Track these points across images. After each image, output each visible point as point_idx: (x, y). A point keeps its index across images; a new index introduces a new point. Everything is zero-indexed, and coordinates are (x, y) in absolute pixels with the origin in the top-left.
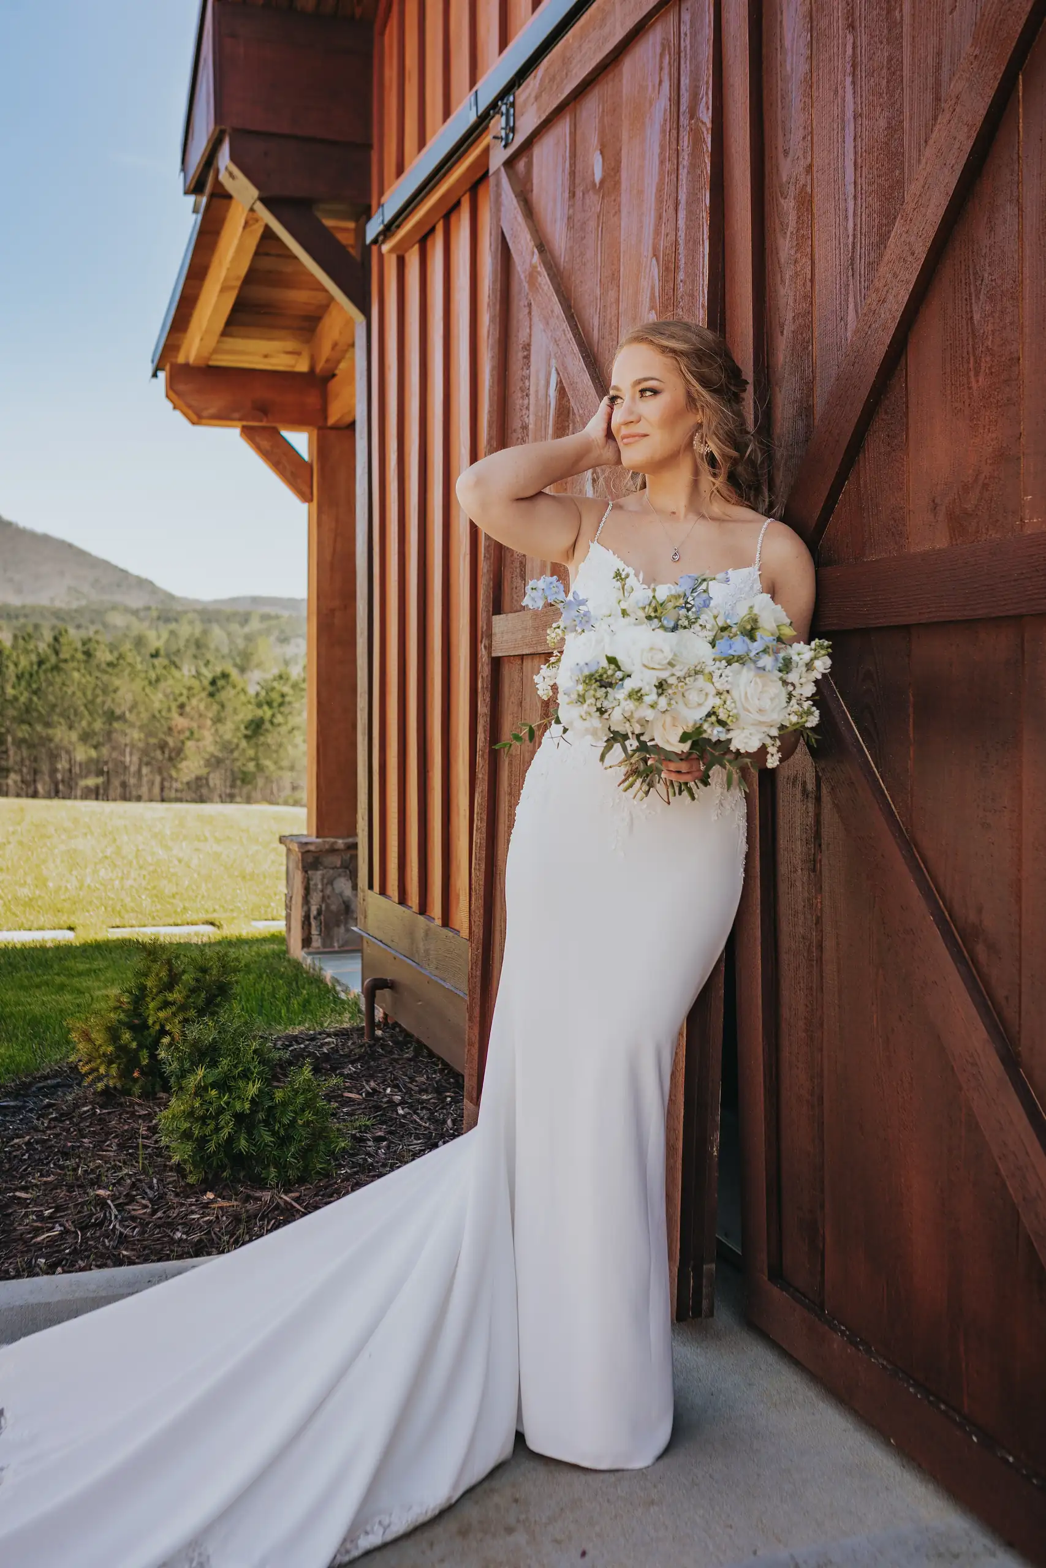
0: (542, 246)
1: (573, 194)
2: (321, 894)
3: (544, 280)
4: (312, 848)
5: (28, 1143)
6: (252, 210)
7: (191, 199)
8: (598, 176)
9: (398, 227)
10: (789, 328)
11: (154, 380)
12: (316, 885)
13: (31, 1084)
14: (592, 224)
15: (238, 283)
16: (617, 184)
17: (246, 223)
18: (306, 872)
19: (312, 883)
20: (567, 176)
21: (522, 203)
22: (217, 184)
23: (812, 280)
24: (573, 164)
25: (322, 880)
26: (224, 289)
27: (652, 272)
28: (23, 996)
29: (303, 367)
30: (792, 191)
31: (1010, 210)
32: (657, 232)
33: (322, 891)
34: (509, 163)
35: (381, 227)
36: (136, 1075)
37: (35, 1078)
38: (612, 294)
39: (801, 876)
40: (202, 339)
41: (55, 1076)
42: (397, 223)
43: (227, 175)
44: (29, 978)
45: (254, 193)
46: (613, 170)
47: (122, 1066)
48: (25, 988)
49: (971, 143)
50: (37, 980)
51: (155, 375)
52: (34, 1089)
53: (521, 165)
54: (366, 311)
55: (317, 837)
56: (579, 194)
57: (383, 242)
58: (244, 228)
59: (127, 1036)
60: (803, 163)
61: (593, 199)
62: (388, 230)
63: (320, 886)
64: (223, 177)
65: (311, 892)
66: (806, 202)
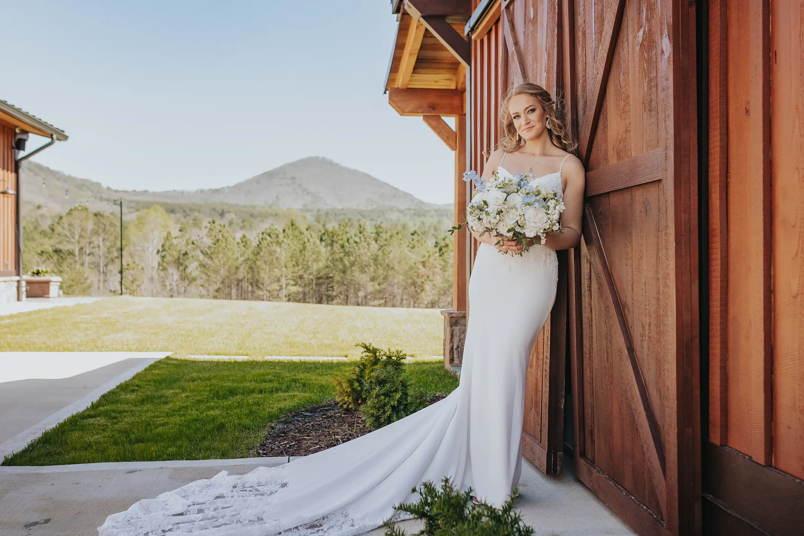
0: (516, 43)
1: (525, 23)
2: (458, 338)
3: (516, 57)
4: (454, 315)
5: (313, 425)
6: (419, 21)
7: (396, 15)
8: (532, 16)
9: (477, 28)
10: (581, 81)
11: (385, 94)
12: (456, 333)
13: (317, 408)
14: (530, 35)
15: (417, 52)
16: (537, 20)
17: (417, 26)
18: (452, 327)
19: (454, 332)
20: (524, 15)
21: (510, 24)
22: (404, 10)
23: (586, 63)
24: (525, 11)
25: (459, 331)
26: (411, 54)
27: (545, 56)
28: (320, 378)
29: (453, 87)
30: (581, 29)
31: (626, 44)
32: (547, 42)
33: (459, 336)
34: (507, 7)
35: (470, 29)
36: (360, 402)
37: (319, 406)
38: (535, 64)
39: (587, 293)
40: (403, 77)
41: (328, 406)
42: (476, 27)
43: (408, 6)
44: (322, 372)
45: (419, 14)
46: (536, 14)
47: (354, 398)
48: (321, 376)
49: (615, 19)
50: (326, 373)
51: (385, 93)
52: (318, 410)
53: (511, 8)
54: (469, 64)
55: (458, 311)
56: (527, 22)
57: (472, 34)
58: (417, 28)
59: (356, 384)
60: (583, 19)
61: (530, 25)
62: (472, 30)
63: (458, 334)
64: (406, 7)
65: (454, 337)
66: (584, 33)
